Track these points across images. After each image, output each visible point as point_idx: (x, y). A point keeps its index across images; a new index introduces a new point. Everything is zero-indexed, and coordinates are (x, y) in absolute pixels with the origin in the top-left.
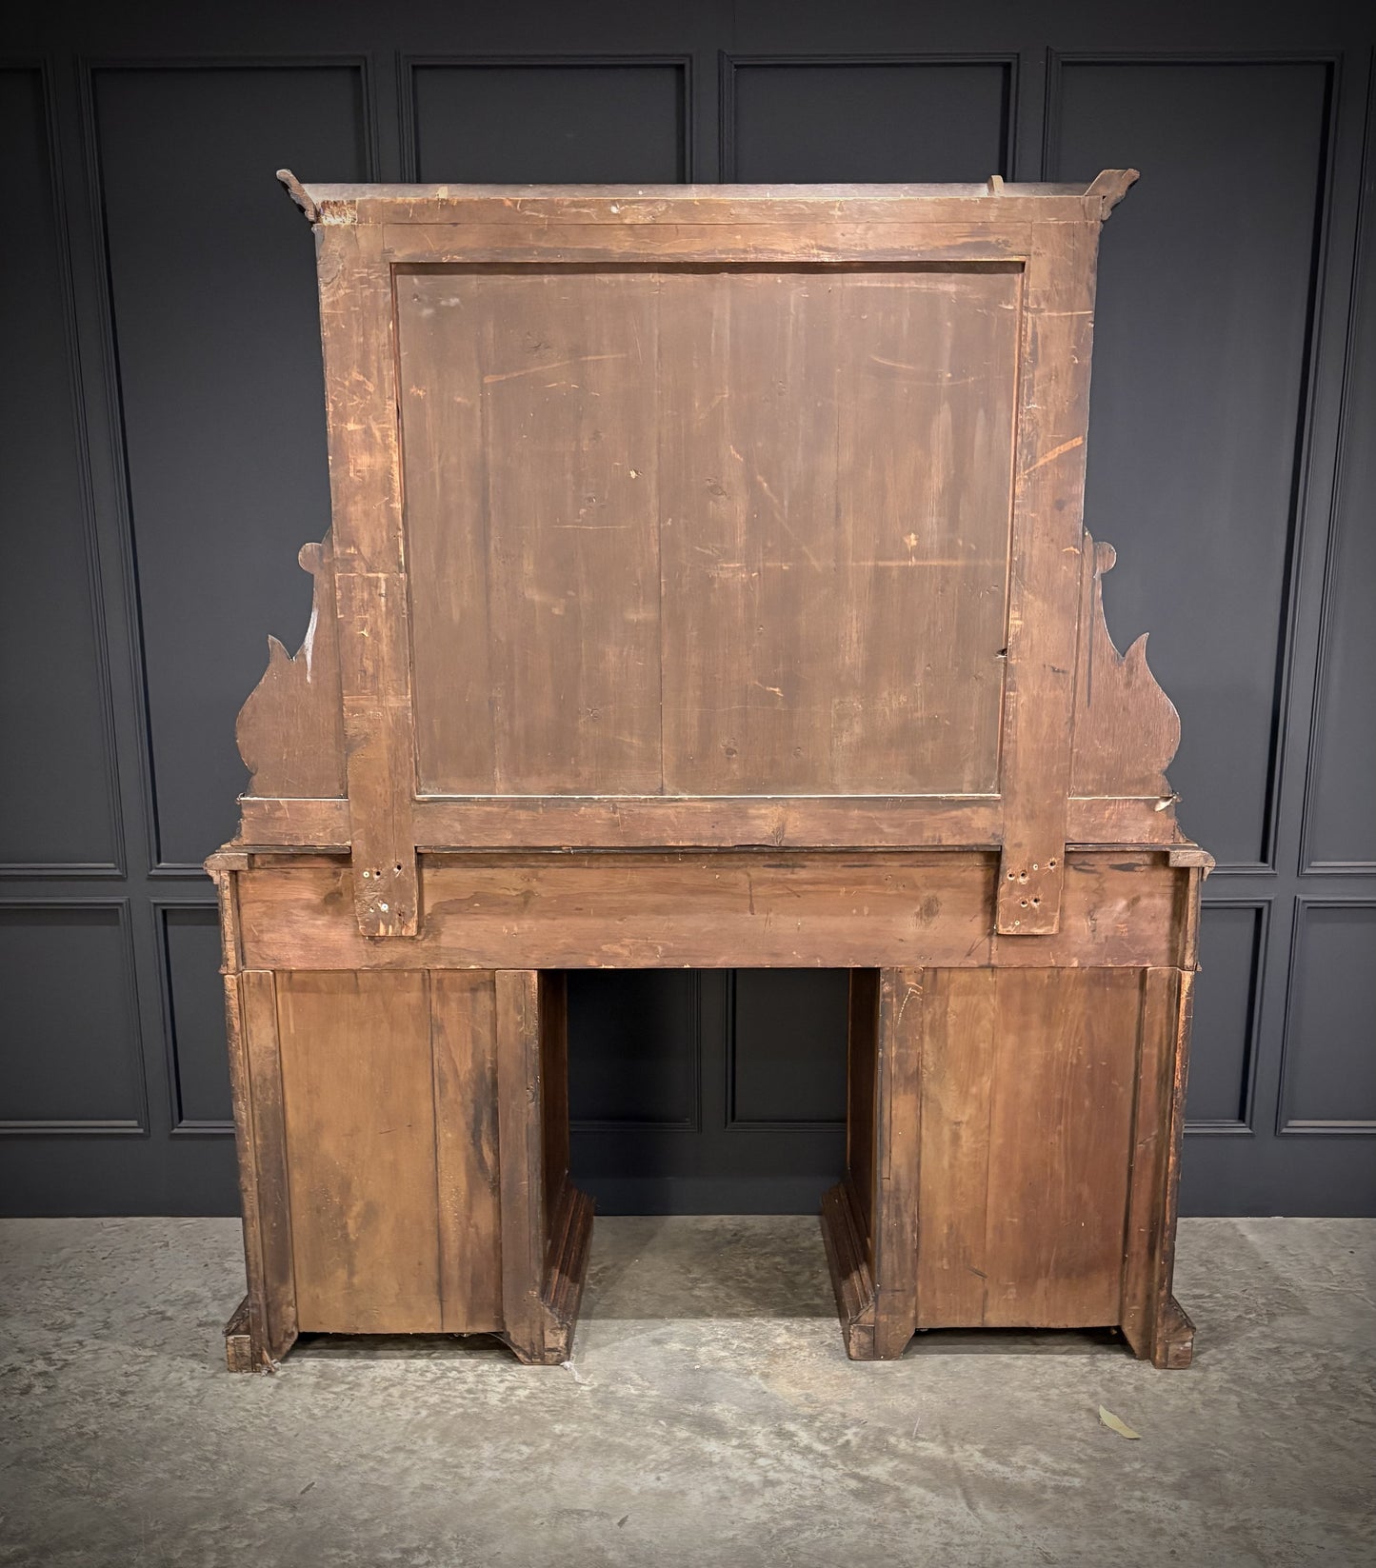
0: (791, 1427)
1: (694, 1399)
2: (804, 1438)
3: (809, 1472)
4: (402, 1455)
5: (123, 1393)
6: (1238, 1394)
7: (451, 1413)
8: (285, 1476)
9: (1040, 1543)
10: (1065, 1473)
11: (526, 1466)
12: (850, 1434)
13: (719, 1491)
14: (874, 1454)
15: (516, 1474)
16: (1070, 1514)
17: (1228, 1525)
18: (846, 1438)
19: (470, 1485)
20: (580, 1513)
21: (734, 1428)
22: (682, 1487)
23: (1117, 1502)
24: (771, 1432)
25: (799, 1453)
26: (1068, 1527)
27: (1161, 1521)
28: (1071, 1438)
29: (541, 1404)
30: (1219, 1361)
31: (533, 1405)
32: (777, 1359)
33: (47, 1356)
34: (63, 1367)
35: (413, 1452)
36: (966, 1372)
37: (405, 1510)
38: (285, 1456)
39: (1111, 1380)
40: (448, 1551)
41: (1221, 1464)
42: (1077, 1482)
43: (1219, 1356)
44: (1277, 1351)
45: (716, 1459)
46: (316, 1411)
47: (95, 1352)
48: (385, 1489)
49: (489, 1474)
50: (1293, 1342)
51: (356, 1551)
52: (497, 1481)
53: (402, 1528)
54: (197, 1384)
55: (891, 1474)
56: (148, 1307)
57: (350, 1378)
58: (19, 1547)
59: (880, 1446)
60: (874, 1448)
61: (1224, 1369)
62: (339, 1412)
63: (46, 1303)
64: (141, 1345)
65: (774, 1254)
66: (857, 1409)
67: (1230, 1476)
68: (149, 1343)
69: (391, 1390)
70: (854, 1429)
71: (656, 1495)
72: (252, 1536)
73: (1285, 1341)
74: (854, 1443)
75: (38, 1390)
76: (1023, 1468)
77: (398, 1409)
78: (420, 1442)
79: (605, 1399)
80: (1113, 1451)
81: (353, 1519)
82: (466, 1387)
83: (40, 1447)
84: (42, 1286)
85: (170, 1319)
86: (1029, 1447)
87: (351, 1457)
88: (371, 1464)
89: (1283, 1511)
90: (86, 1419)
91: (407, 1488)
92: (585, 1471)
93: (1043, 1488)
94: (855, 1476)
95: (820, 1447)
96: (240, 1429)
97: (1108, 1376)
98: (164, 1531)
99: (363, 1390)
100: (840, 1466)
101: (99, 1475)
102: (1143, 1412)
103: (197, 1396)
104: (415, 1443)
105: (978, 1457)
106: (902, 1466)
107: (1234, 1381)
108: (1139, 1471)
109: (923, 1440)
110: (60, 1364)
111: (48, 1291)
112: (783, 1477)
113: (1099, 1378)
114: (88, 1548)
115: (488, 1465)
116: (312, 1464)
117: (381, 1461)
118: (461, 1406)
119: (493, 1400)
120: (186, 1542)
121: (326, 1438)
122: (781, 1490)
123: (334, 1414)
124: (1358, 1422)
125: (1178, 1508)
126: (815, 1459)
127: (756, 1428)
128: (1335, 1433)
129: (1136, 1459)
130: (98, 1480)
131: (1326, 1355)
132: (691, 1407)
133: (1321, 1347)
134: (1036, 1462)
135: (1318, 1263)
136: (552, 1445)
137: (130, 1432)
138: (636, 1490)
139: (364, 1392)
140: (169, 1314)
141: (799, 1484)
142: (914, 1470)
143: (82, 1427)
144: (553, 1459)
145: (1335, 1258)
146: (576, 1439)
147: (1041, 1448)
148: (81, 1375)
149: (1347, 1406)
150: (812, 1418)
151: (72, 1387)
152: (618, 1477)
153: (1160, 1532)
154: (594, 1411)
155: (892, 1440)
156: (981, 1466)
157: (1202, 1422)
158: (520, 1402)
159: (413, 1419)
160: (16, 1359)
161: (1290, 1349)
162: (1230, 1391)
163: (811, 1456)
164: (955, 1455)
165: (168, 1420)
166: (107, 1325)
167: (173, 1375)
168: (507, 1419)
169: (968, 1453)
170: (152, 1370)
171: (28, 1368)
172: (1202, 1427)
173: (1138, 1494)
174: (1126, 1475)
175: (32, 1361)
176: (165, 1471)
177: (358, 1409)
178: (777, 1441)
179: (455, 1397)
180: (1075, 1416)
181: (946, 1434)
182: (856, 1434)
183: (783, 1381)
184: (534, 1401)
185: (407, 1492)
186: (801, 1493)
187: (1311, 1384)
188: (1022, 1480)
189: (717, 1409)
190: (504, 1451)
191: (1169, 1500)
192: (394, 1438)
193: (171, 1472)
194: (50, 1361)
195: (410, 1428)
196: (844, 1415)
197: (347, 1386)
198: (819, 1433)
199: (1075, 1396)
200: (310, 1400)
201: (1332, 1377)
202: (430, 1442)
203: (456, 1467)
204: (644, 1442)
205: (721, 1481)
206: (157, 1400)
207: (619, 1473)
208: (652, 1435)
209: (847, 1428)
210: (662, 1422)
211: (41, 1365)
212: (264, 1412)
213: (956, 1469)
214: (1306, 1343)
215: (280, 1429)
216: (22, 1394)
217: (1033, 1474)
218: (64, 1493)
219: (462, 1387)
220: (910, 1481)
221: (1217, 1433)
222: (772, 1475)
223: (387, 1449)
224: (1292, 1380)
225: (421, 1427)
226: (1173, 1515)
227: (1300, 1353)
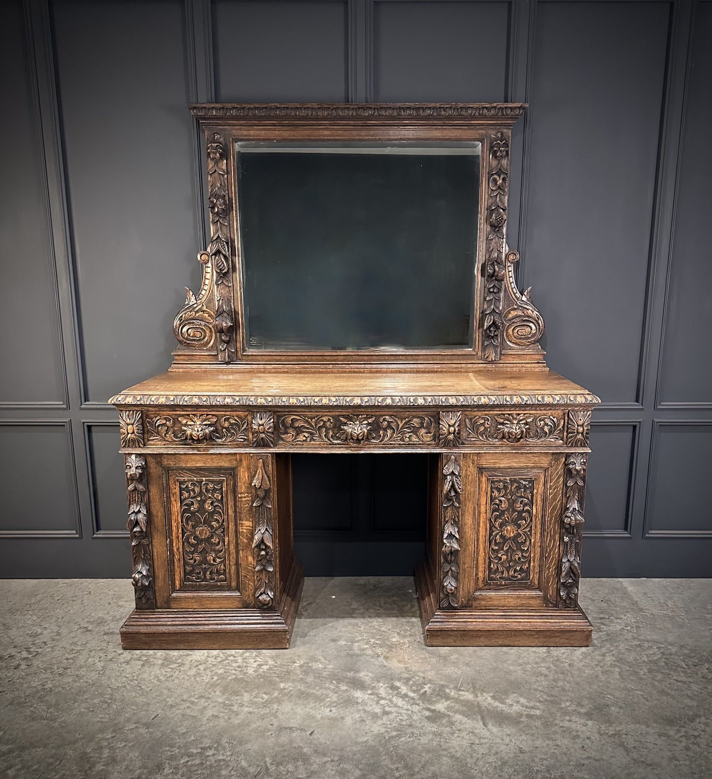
0: (398, 684)
1: (350, 670)
2: (404, 689)
3: (405, 707)
4: (203, 700)
5: (65, 669)
6: (620, 668)
7: (230, 678)
8: (145, 710)
9: (518, 743)
10: (532, 708)
11: (265, 705)
12: (427, 688)
13: (360, 717)
14: (438, 698)
15: (260, 709)
16: (534, 728)
17: (611, 733)
18: (424, 690)
19: (236, 715)
20: (291, 729)
21: (370, 685)
22: (342, 715)
23: (557, 722)
24: (388, 687)
25: (401, 697)
26: (533, 735)
27: (578, 731)
28: (536, 690)
29: (275, 673)
30: (611, 651)
31: (270, 673)
32: (392, 649)
33: (28, 650)
34: (36, 655)
35: (209, 698)
36: (486, 656)
37: (203, 728)
38: (145, 700)
39: (558, 660)
40: (224, 748)
41: (609, 703)
42: (538, 712)
43: (612, 649)
44: (640, 646)
45: (360, 701)
46: (161, 678)
47: (52, 647)
48: (195, 717)
49: (246, 709)
50: (648, 641)
51: (178, 748)
52: (250, 713)
53: (202, 737)
54: (102, 664)
55: (446, 708)
56: (80, 625)
57: (180, 661)
58: (11, 746)
59: (440, 693)
60: (438, 695)
61: (613, 655)
62: (173, 678)
63: (28, 622)
64: (75, 644)
65: (393, 596)
66: (431, 675)
67: (613, 708)
68: (79, 643)
69: (200, 666)
70: (429, 685)
71: (329, 719)
72: (127, 740)
73: (644, 641)
74: (428, 692)
75: (23, 667)
76: (512, 705)
77: (202, 676)
78: (213, 693)
79: (306, 670)
80: (556, 697)
81: (178, 732)
82: (237, 664)
83: (23, 696)
84: (27, 614)
85: (90, 631)
86: (515, 695)
87: (178, 701)
88: (188, 704)
89: (638, 726)
90: (46, 681)
91: (205, 716)
92: (294, 707)
93: (521, 716)
94: (428, 709)
95: (411, 694)
96: (123, 687)
97: (556, 659)
98: (83, 738)
99: (186, 666)
100: (421, 704)
101: (52, 710)
102: (573, 677)
103: (102, 670)
104: (210, 694)
105: (489, 700)
106: (451, 704)
107: (618, 661)
108: (569, 706)
109: (463, 691)
110: (34, 654)
111: (30, 617)
112: (393, 710)
113: (551, 660)
114: (45, 746)
115: (246, 704)
116: (158, 705)
117: (193, 703)
118: (234, 674)
119: (251, 671)
120: (94, 744)
121: (166, 691)
122: (391, 717)
123: (170, 679)
124: (677, 681)
125: (586, 725)
126: (409, 700)
127: (381, 684)
128: (665, 686)
129: (567, 701)
130: (51, 712)
131: (663, 647)
132: (349, 674)
133: (661, 643)
134: (518, 702)
135: (662, 601)
136: (279, 694)
137: (68, 689)
138: (319, 717)
139: (186, 667)
140: (90, 628)
141: (400, 713)
142: (457, 707)
143: (44, 685)
144: (279, 701)
145: (671, 599)
146: (291, 691)
147: (521, 695)
148: (45, 659)
149: (672, 673)
150: (408, 679)
151: (40, 665)
152: (311, 710)
153: (578, 737)
154: (300, 676)
155: (448, 691)
156: (491, 704)
157: (601, 682)
158: (264, 672)
159: (209, 681)
160: (13, 651)
161: (646, 645)
162: (616, 666)
163: (407, 699)
164: (478, 699)
165: (87, 682)
166: (58, 634)
167: (90, 660)
168: (257, 681)
169: (484, 698)
170: (80, 657)
171: (19, 655)
172: (601, 684)
173: (568, 718)
174: (563, 708)
175: (20, 652)
176: (85, 708)
177: (182, 677)
178: (390, 691)
179: (232, 670)
180: (539, 679)
181: (474, 688)
182: (430, 688)
183: (395, 661)
184: (271, 672)
185: (205, 719)
186: (401, 718)
187: (655, 662)
188: (512, 711)
189: (362, 674)
190: (255, 697)
191: (583, 721)
192: (200, 691)
193: (88, 708)
194: (30, 653)
195: (208, 686)
196: (424, 678)
197: (177, 665)
198: (411, 687)
199: (539, 669)
200: (158, 672)
201: (665, 658)
202: (218, 693)
203: (230, 706)
204: (325, 692)
205: (361, 712)
206: (82, 672)
207: (312, 708)
208: (329, 688)
209: (425, 684)
210: (334, 682)
211: (25, 654)
212: (135, 678)
213: (479, 706)
214: (654, 642)
215: (143, 687)
216: (15, 669)
217: (516, 708)
218: (34, 719)
219: (235, 665)
220: (455, 712)
221: (608, 687)
222: (387, 709)
223: (196, 697)
224: (646, 660)
225: (213, 685)
226: (584, 728)
227: (651, 647)
